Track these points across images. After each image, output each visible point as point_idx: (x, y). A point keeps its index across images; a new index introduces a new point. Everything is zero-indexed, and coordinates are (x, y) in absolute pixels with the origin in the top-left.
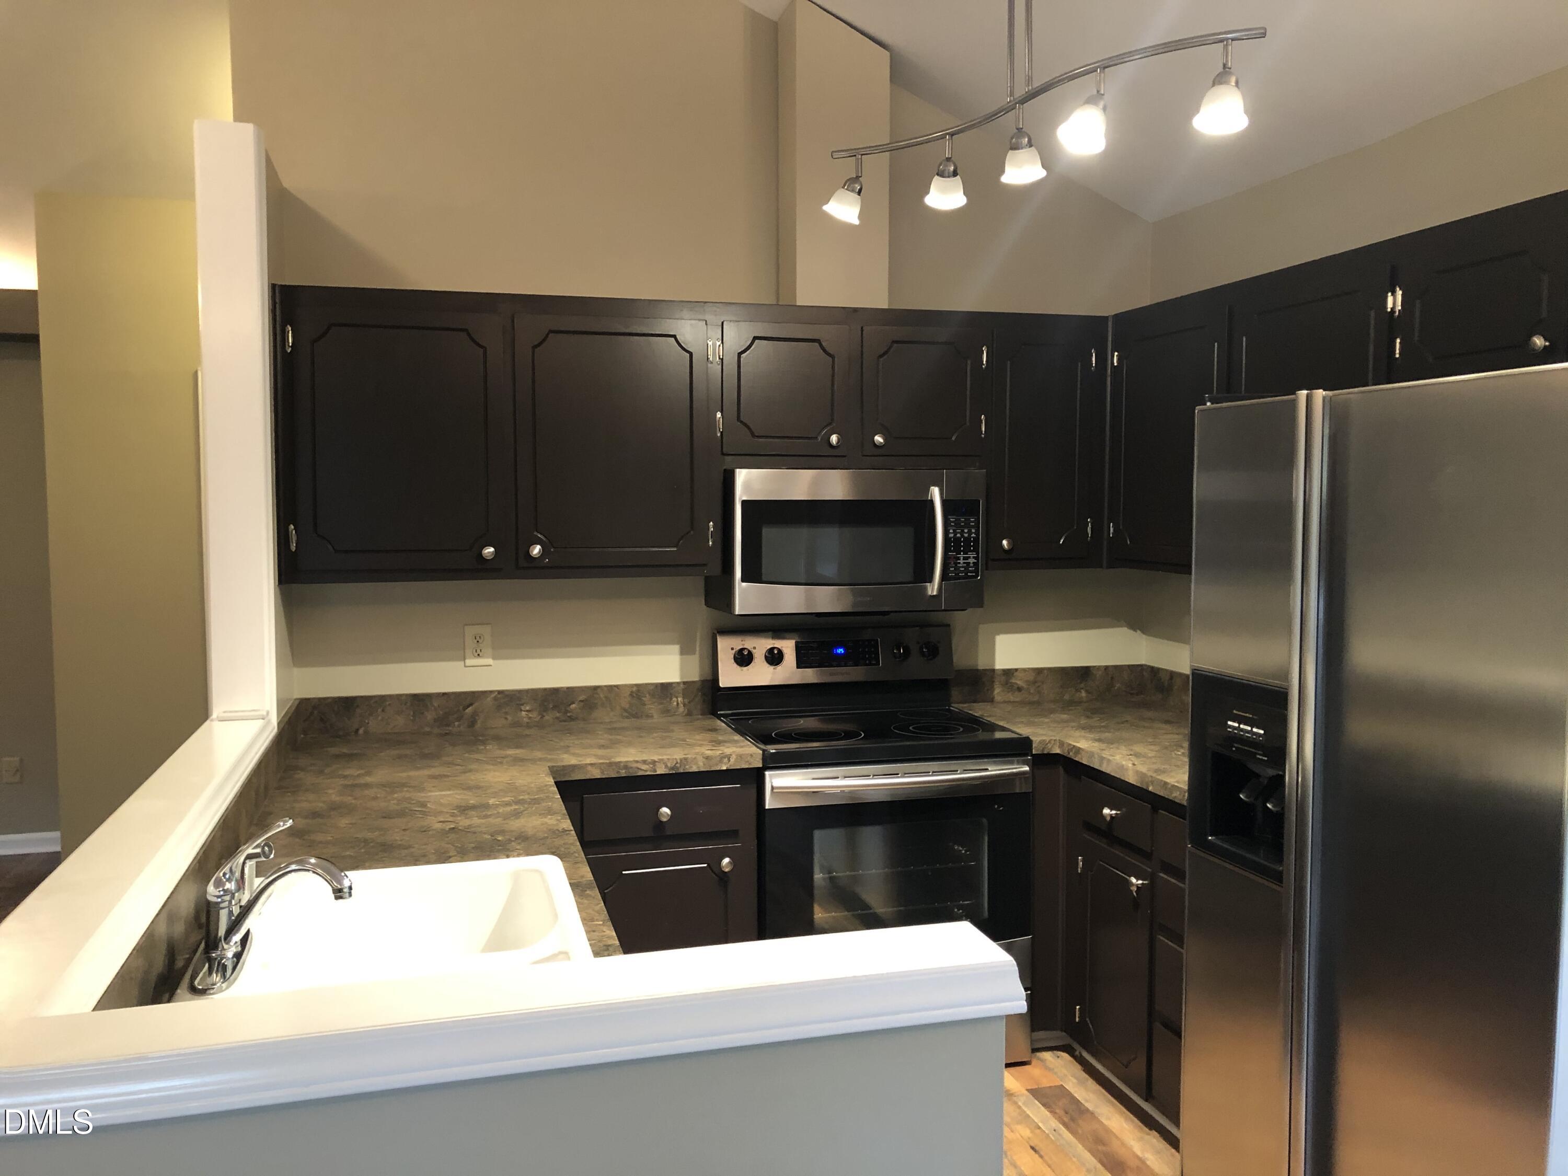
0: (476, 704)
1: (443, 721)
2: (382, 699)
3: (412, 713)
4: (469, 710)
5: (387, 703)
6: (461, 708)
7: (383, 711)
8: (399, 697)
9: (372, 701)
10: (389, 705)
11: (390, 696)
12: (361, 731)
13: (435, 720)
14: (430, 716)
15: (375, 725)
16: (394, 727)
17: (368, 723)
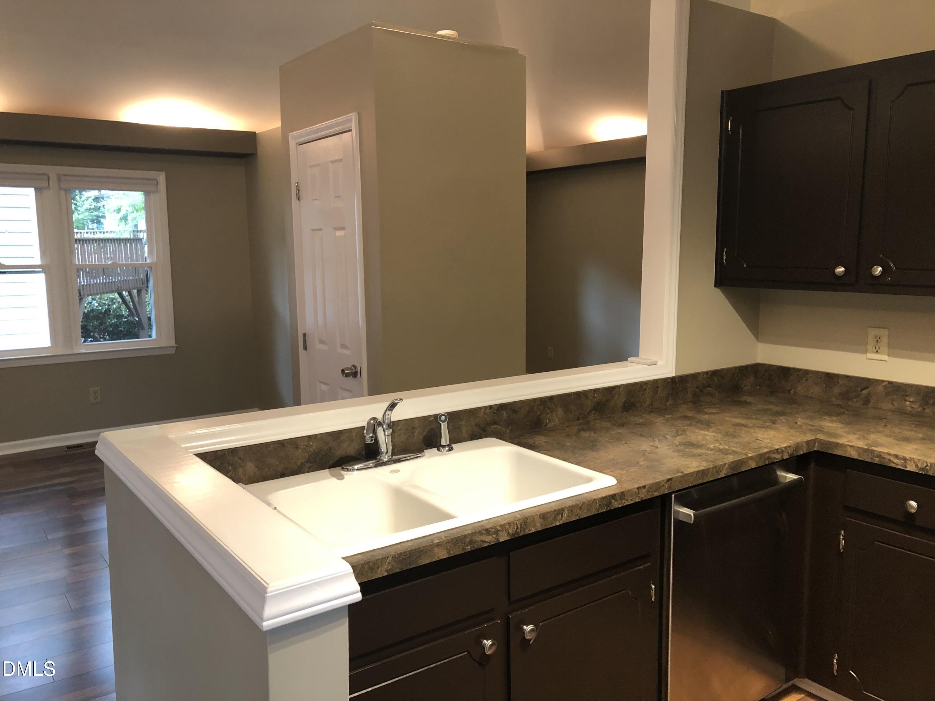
0: (870, 388)
1: (846, 396)
2: (806, 373)
3: (825, 386)
4: (864, 392)
5: (809, 376)
6: (859, 389)
7: (806, 380)
8: (817, 373)
9: (800, 372)
10: (810, 377)
11: (812, 372)
12: (792, 392)
13: (840, 394)
14: (836, 390)
15: (801, 389)
16: (812, 393)
17: (797, 387)
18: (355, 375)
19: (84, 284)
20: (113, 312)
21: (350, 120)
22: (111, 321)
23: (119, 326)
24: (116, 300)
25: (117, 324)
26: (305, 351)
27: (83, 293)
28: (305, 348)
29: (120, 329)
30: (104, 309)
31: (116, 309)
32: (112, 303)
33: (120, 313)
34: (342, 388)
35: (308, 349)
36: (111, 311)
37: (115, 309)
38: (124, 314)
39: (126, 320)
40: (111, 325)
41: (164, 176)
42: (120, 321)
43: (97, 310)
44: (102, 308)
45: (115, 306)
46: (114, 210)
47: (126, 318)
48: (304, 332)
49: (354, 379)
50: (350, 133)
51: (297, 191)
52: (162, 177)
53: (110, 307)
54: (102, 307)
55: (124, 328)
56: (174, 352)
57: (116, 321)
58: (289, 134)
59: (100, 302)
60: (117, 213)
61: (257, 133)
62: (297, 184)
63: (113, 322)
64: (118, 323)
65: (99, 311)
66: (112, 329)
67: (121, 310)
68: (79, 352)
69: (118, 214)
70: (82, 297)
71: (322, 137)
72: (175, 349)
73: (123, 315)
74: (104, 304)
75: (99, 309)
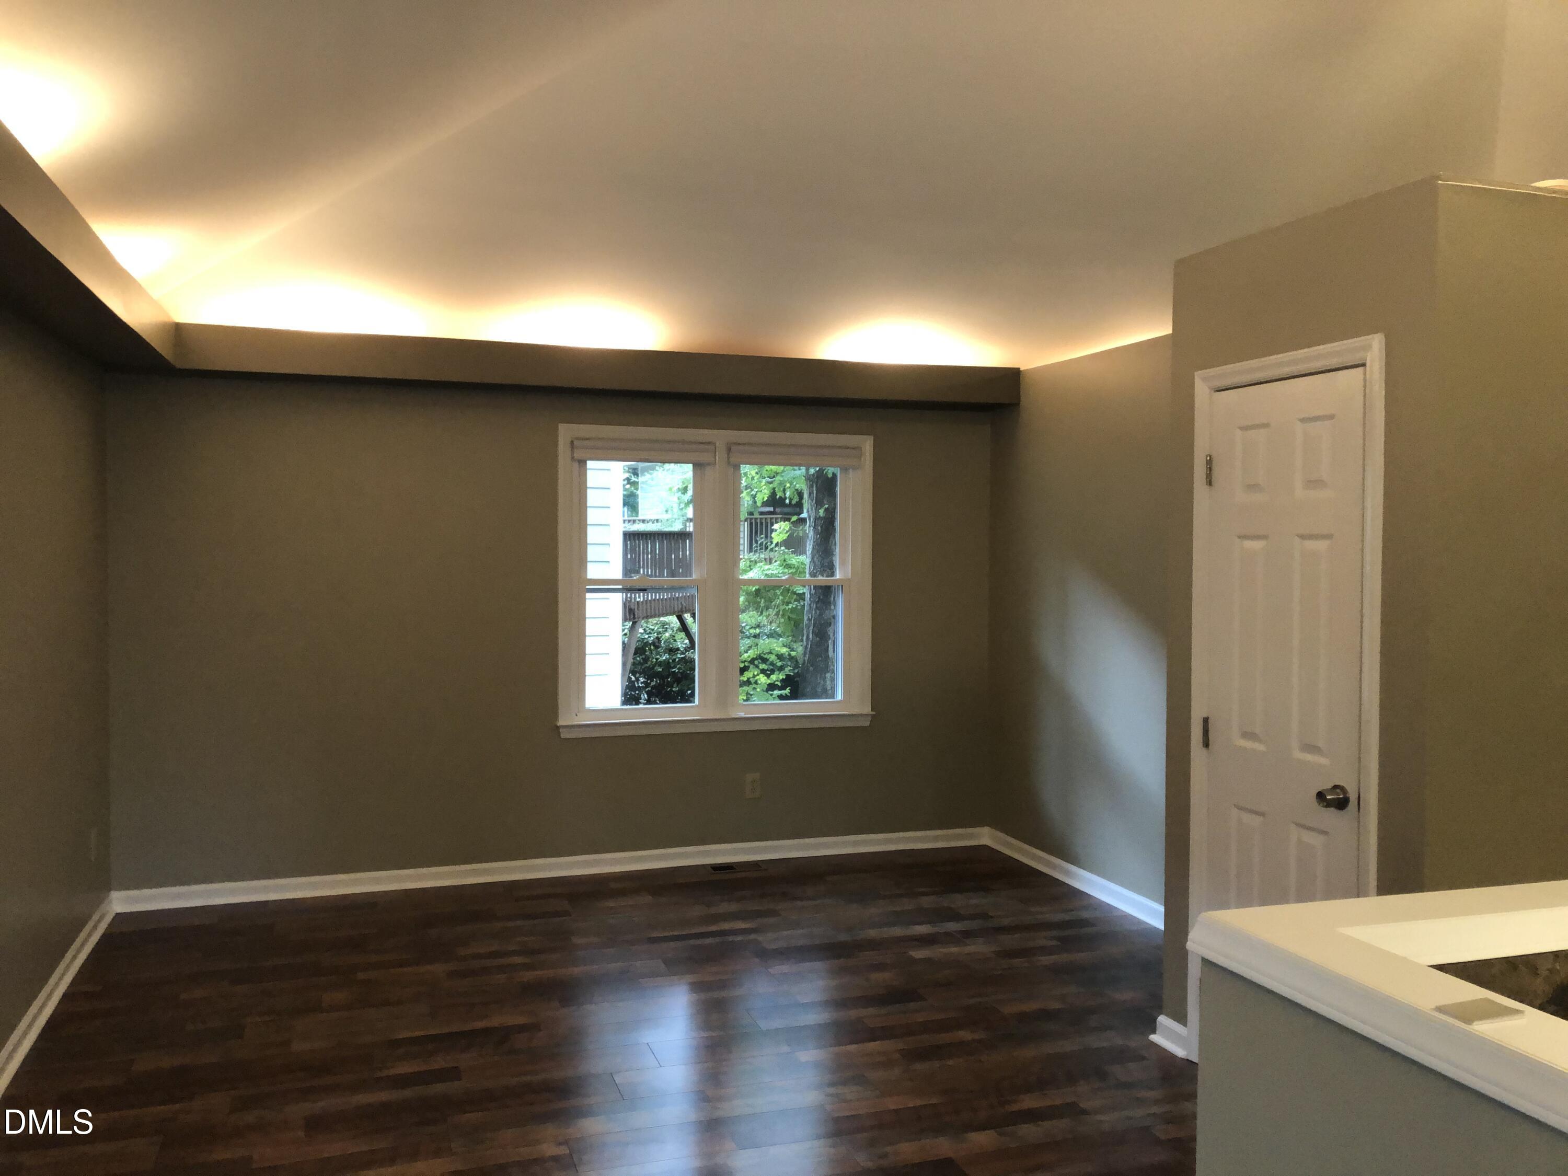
18: (1341, 804)
19: (640, 601)
20: (664, 642)
21: (1368, 348)
22: (661, 656)
23: (672, 666)
24: (670, 625)
25: (669, 662)
26: (1204, 750)
27: (638, 613)
28: (1206, 744)
29: (674, 670)
30: (652, 638)
31: (669, 639)
32: (664, 629)
33: (674, 645)
34: (1298, 825)
35: (1210, 747)
36: (663, 641)
37: (667, 638)
38: (679, 646)
39: (682, 656)
40: (660, 664)
41: (872, 442)
42: (674, 657)
43: (642, 638)
44: (649, 637)
45: (667, 635)
46: (679, 488)
47: (682, 653)
48: (1205, 716)
49: (1342, 812)
50: (1361, 369)
51: (1208, 469)
52: (867, 444)
53: (660, 635)
54: (650, 635)
55: (679, 669)
56: (867, 724)
57: (668, 657)
58: (1196, 373)
59: (647, 627)
60: (682, 493)
61: (1021, 369)
62: (1208, 458)
63: (664, 658)
64: (671, 661)
65: (645, 641)
66: (661, 670)
67: (675, 641)
68: (737, 716)
69: (685, 495)
70: (636, 620)
71: (1288, 376)
72: (870, 718)
73: (678, 649)
74: (653, 630)
75: (645, 638)
